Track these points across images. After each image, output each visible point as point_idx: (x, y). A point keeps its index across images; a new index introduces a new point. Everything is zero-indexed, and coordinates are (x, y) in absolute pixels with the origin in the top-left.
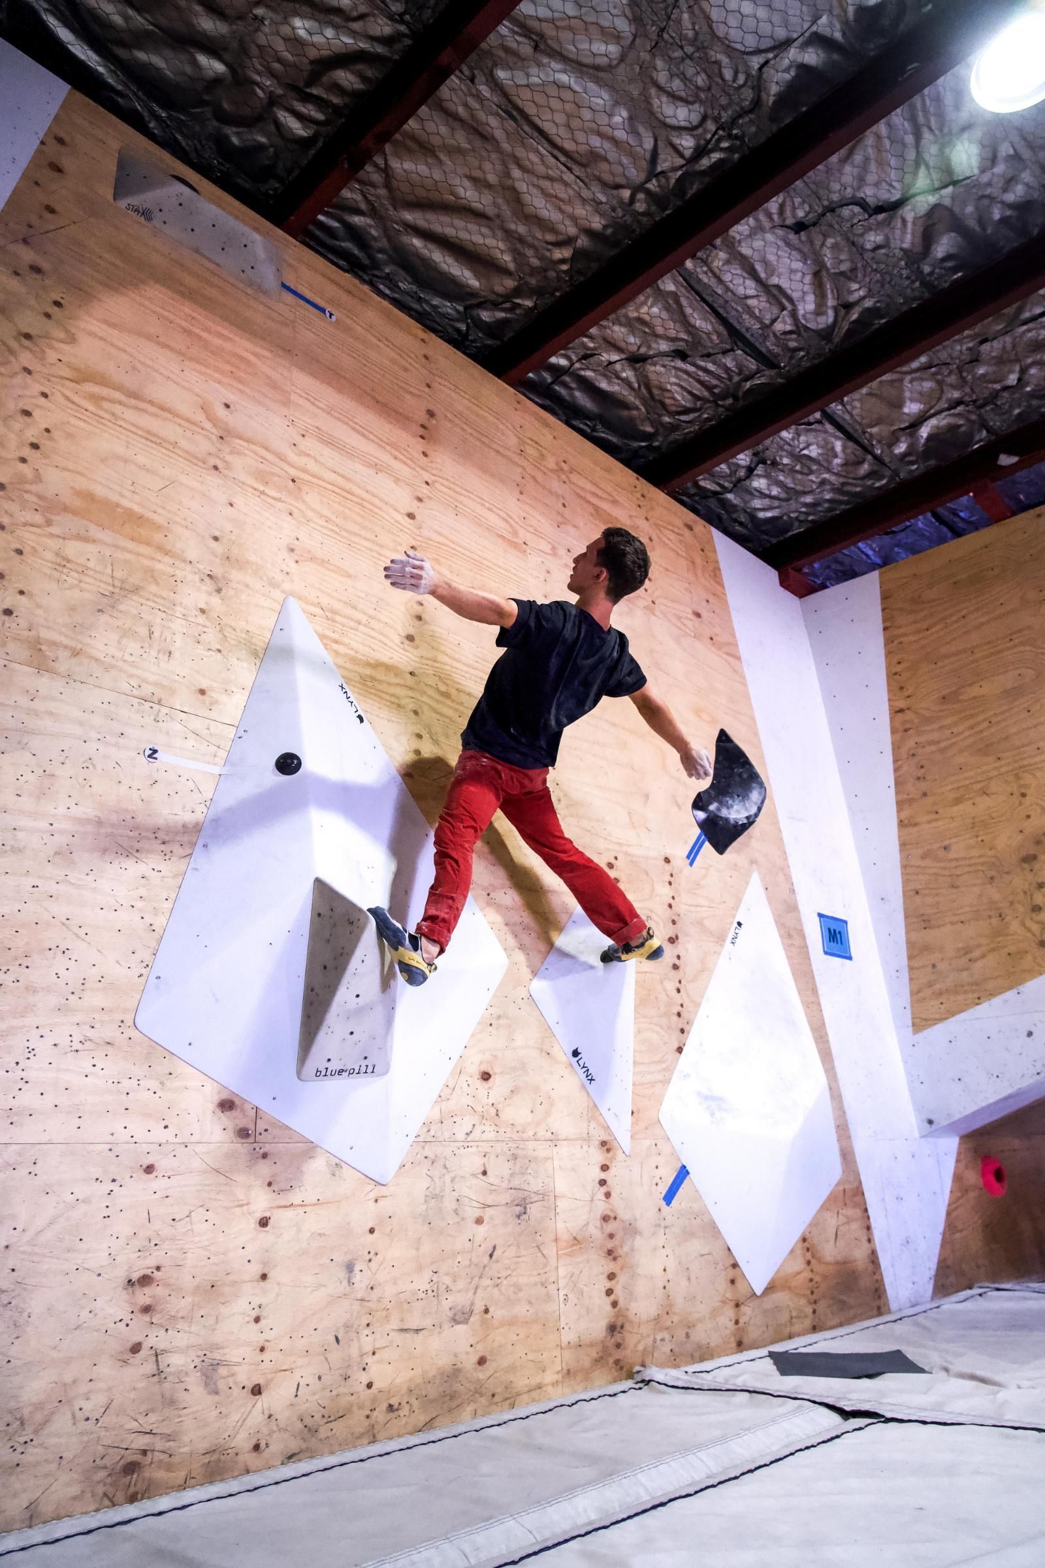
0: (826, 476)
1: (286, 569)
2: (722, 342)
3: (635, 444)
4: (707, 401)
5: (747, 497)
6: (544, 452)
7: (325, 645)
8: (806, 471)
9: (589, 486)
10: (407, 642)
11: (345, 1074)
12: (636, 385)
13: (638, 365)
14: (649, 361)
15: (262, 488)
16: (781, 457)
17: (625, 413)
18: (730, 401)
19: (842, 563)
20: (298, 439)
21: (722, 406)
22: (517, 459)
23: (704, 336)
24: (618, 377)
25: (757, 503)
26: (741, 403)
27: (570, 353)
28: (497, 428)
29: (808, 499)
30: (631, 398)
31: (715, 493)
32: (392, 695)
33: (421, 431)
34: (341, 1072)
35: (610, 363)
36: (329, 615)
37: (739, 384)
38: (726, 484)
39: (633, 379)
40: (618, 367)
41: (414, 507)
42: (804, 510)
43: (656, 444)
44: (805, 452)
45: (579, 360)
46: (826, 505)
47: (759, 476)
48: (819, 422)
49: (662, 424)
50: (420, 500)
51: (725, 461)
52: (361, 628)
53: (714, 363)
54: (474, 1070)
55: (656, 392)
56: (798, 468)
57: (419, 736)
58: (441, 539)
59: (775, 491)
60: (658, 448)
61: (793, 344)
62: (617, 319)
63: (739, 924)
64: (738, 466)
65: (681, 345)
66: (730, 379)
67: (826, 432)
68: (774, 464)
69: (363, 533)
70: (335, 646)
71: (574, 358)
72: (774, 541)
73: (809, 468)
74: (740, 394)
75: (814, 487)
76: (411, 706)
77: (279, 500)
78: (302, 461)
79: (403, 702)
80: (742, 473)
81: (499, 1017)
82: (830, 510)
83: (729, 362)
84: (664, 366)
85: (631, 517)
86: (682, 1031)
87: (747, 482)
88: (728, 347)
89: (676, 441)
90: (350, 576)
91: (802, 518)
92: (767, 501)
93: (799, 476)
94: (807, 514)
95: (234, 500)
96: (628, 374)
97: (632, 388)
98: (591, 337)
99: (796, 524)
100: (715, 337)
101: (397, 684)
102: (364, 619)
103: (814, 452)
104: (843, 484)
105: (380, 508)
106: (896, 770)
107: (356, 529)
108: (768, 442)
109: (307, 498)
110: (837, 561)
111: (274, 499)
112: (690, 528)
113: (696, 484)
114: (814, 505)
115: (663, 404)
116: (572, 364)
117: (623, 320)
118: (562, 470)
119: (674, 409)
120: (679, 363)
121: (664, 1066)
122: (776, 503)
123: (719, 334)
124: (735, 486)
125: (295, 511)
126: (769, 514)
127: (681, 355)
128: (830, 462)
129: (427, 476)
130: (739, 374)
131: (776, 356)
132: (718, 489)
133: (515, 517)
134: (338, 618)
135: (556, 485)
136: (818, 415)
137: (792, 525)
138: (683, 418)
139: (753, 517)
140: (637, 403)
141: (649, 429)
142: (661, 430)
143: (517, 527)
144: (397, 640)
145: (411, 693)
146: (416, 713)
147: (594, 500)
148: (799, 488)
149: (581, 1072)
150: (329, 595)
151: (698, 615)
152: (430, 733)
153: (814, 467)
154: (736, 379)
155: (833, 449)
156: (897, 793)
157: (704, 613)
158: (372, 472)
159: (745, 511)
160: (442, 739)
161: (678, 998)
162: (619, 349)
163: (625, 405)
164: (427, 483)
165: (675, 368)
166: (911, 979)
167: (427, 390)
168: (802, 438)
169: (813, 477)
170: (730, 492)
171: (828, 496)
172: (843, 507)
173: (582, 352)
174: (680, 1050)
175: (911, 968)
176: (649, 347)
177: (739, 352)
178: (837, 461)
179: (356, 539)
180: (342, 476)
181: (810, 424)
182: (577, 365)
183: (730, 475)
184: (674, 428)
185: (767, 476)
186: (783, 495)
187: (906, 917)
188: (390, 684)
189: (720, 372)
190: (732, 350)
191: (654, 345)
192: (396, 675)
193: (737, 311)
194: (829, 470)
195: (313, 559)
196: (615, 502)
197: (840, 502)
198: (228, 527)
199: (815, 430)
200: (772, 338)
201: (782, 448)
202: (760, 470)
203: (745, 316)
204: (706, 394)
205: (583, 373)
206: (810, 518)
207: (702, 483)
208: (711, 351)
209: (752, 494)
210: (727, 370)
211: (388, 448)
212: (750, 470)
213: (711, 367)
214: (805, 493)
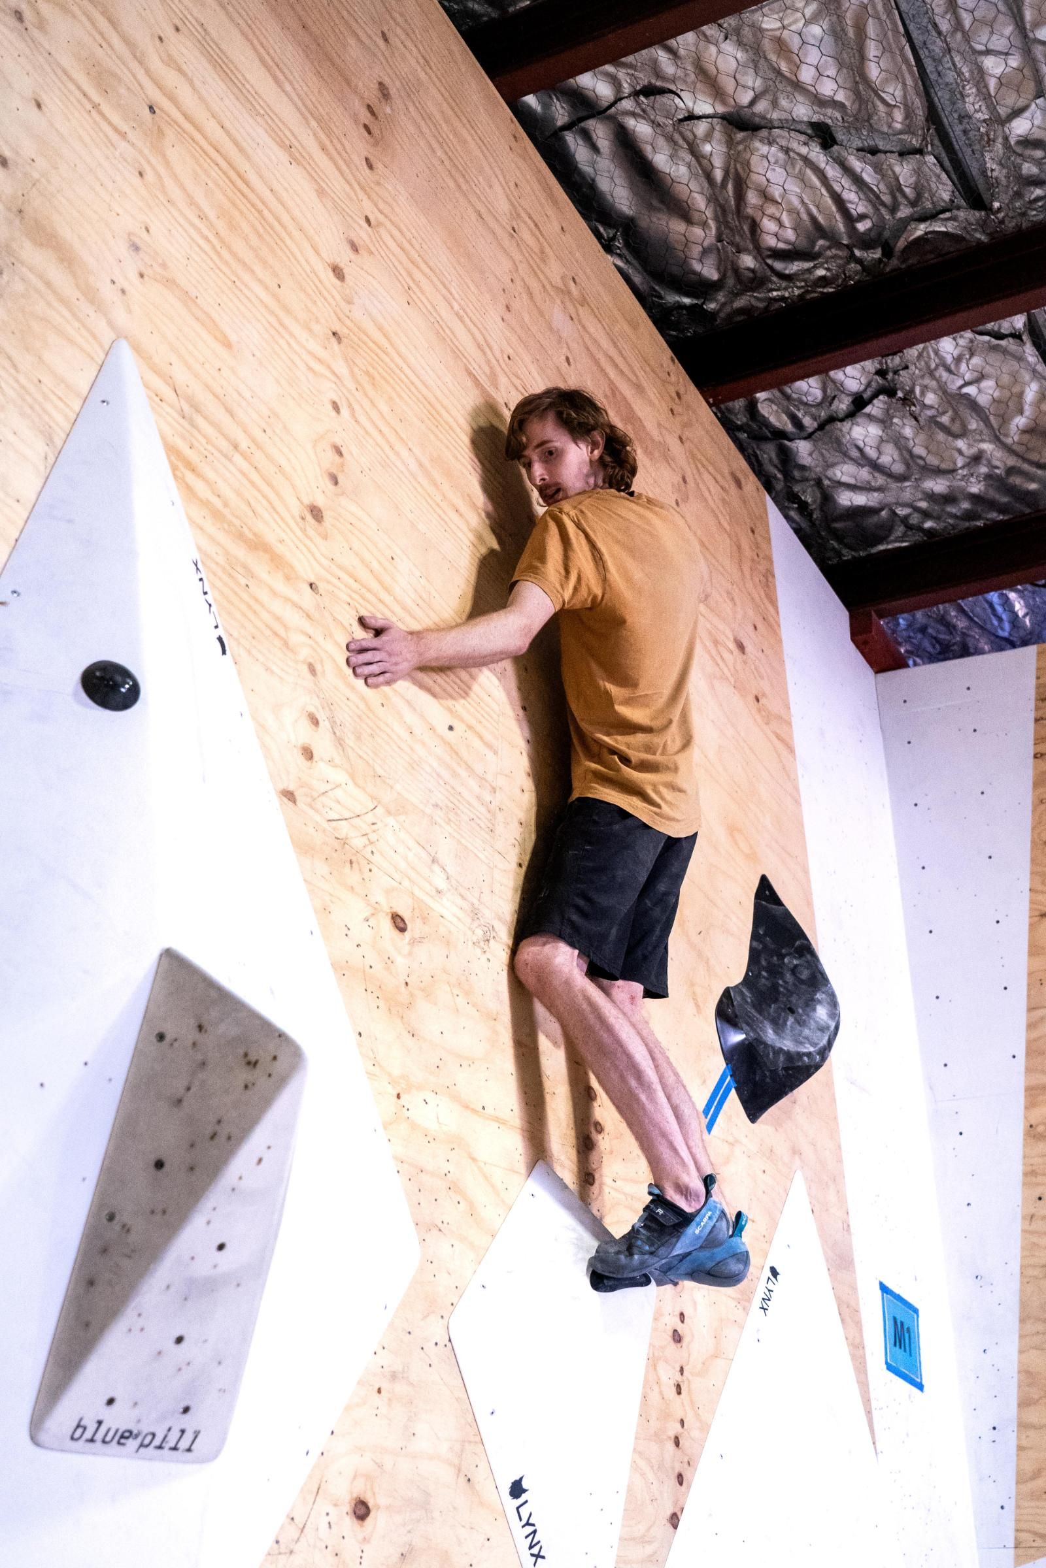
0: (987, 447)
1: (121, 282)
2: (909, 129)
3: (672, 298)
4: (835, 242)
5: (832, 457)
6: (547, 250)
7: (174, 469)
8: (956, 428)
9: (605, 343)
10: (309, 517)
11: (132, 1444)
12: (718, 175)
13: (740, 135)
14: (764, 133)
15: (96, 97)
16: (925, 389)
17: (677, 227)
18: (877, 254)
19: (950, 627)
20: (169, 32)
21: (859, 261)
22: (506, 242)
23: (881, 108)
24: (693, 150)
25: (845, 472)
26: (894, 262)
27: (621, 74)
28: (481, 171)
29: (938, 486)
30: (700, 202)
31: (780, 435)
32: (278, 619)
33: (365, 116)
34: (126, 1436)
35: (692, 117)
36: (186, 407)
37: (905, 224)
38: (807, 421)
39: (718, 162)
40: (701, 128)
41: (344, 256)
42: (923, 505)
43: (712, 306)
44: (971, 390)
45: (636, 94)
46: (966, 505)
47: (870, 417)
48: (1017, 336)
49: (736, 271)
50: (355, 248)
51: (823, 371)
52: (238, 458)
53: (878, 168)
54: (344, 1491)
55: (752, 198)
56: (945, 419)
57: (315, 722)
58: (383, 341)
59: (889, 457)
60: (713, 315)
61: (1029, 169)
62: (737, 31)
63: (774, 1272)
64: (840, 388)
65: (831, 116)
66: (893, 209)
67: (1020, 359)
68: (907, 400)
69: (258, 269)
70: (190, 477)
71: (627, 89)
72: (847, 555)
73: (964, 426)
74: (901, 244)
75: (960, 462)
76: (305, 653)
77: (123, 135)
78: (171, 78)
79: (295, 638)
80: (843, 405)
81: (394, 1376)
82: (969, 516)
83: (904, 171)
84: (787, 151)
85: (659, 425)
86: (680, 1479)
87: (846, 426)
88: (916, 142)
89: (745, 311)
90: (228, 345)
91: (915, 520)
92: (864, 474)
93: (941, 436)
94: (926, 514)
95: (45, 99)
96: (714, 150)
97: (709, 177)
98: (673, 52)
99: (900, 530)
100: (899, 116)
101: (287, 599)
102: (244, 444)
103: (985, 393)
104: (1011, 471)
105: (289, 234)
106: (1031, 1026)
107: (248, 256)
108: (912, 352)
109: (172, 154)
110: (943, 620)
111: (116, 129)
112: (739, 484)
113: (752, 408)
114: (949, 499)
115: (755, 226)
116: (618, 100)
117: (747, 32)
118: (569, 293)
119: (771, 242)
120: (816, 153)
121: (649, 1549)
122: (881, 480)
123: (908, 115)
124: (821, 427)
125: (150, 175)
126: (860, 500)
127: (824, 135)
128: (1005, 420)
129: (369, 209)
130: (913, 204)
131: (992, 184)
132: (789, 427)
133: (496, 348)
134: (200, 421)
135: (558, 317)
136: (1019, 321)
137: (891, 529)
138: (778, 265)
139: (827, 498)
140: (709, 213)
141: (710, 272)
142: (731, 281)
143: (498, 369)
144: (296, 508)
145: (306, 625)
146: (312, 670)
147: (612, 374)
148: (933, 460)
149: (521, 1532)
150: (188, 367)
151: (741, 647)
152: (333, 724)
153: (973, 425)
154: (904, 212)
155: (1021, 395)
156: (1028, 1070)
157: (749, 648)
158: (283, 157)
159: (819, 482)
160: (350, 741)
161: (678, 1406)
162: (717, 92)
163: (684, 212)
164: (368, 220)
165: (806, 160)
166: (1020, 1448)
167: (381, 42)
168: (976, 361)
169: (960, 444)
170: (808, 437)
171: (975, 489)
172: (994, 515)
173: (644, 79)
174: (674, 1520)
175: (1023, 1426)
176: (775, 104)
177: (930, 159)
178: (1020, 421)
179: (246, 277)
180: (236, 143)
181: (999, 336)
182: (627, 104)
183: (819, 405)
184: (755, 282)
185: (885, 422)
186: (898, 468)
187: (1022, 1321)
188: (274, 593)
189: (882, 188)
190: (920, 151)
191: (784, 103)
192: (288, 578)
193: (960, 73)
194: (997, 439)
195: (170, 283)
196: (639, 388)
197: (992, 505)
198: (28, 148)
199: (1005, 351)
200: (999, 146)
201: (931, 373)
202: (876, 408)
203: (970, 90)
204: (841, 227)
205: (631, 123)
206: (928, 524)
207: (765, 410)
208: (881, 145)
209: (845, 454)
210: (896, 188)
211: (314, 124)
212: (859, 403)
213: (869, 176)
214: (938, 472)
